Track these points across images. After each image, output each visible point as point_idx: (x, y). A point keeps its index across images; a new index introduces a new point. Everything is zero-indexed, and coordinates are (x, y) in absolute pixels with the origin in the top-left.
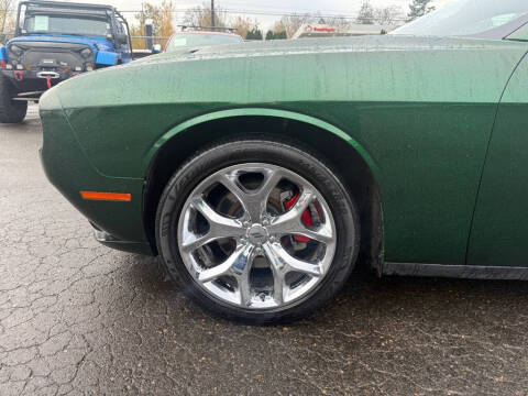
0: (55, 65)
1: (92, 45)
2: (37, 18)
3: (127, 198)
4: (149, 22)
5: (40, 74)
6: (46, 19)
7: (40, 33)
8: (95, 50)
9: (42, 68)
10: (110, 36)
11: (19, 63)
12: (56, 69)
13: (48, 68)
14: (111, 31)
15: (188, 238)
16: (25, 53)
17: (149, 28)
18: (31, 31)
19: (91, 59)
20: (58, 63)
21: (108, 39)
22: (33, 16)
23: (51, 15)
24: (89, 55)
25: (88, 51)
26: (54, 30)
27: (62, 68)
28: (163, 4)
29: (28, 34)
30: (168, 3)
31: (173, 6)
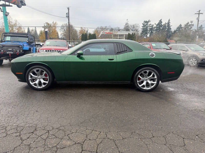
0: (12, 50)
1: (22, 45)
2: (7, 37)
3: (22, 73)
4: (46, 30)
5: (8, 53)
6: (10, 37)
7: (8, 41)
8: (23, 46)
9: (8, 51)
10: (28, 42)
11: (2, 50)
12: (12, 51)
13: (10, 51)
14: (28, 40)
15: (30, 78)
16: (4, 47)
17: (46, 32)
18: (5, 40)
19: (22, 48)
20: (13, 50)
21: (27, 42)
22: (6, 36)
23: (11, 36)
24: (21, 48)
25: (21, 46)
26: (12, 40)
27: (14, 51)
28: (53, 23)
29: (4, 42)
30: (55, 22)
31: (57, 23)
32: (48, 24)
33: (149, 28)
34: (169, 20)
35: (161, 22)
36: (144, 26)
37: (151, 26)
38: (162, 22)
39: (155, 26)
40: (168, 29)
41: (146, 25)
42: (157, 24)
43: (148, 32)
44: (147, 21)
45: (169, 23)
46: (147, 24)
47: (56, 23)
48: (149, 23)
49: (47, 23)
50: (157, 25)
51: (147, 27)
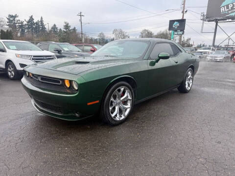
3: (98, 102)
33: (18, 25)
34: (42, 18)
35: (31, 19)
36: (10, 21)
37: (20, 23)
38: (33, 19)
39: (25, 23)
40: (42, 28)
41: (12, 20)
42: (27, 20)
43: (17, 29)
44: (14, 15)
45: (42, 21)
46: (14, 20)
48: (17, 19)
50: (28, 22)
51: (15, 23)
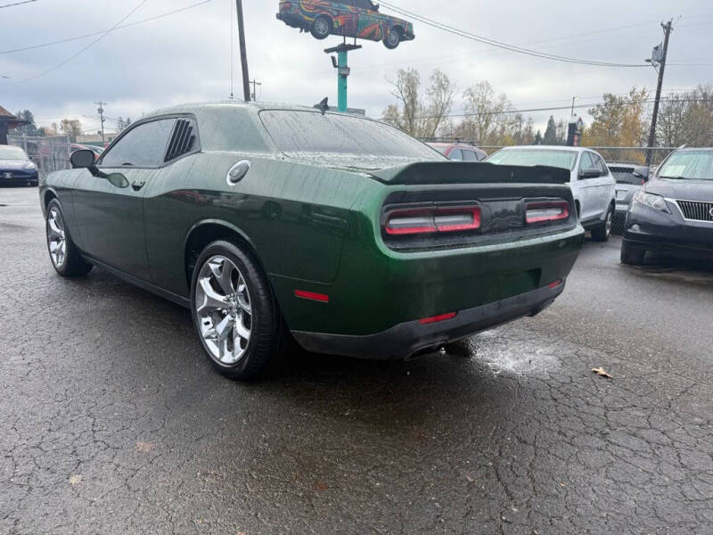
17: (573, 127)
28: (632, 93)
30: (639, 90)
31: (646, 94)
32: (613, 99)
47: (643, 93)
49: (610, 96)
